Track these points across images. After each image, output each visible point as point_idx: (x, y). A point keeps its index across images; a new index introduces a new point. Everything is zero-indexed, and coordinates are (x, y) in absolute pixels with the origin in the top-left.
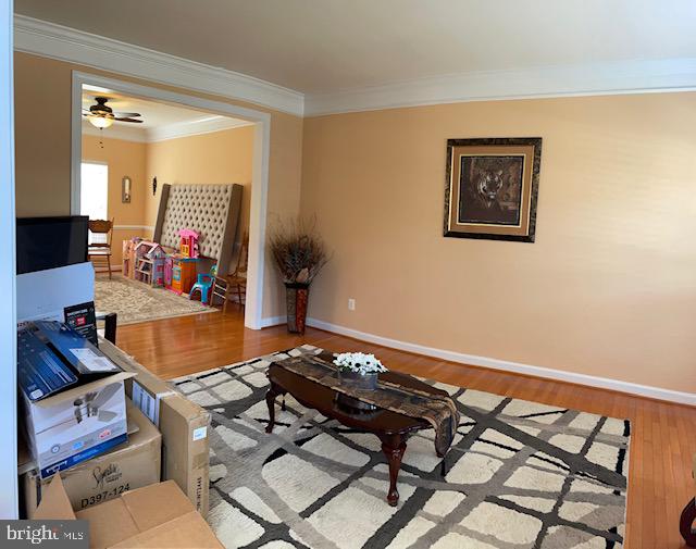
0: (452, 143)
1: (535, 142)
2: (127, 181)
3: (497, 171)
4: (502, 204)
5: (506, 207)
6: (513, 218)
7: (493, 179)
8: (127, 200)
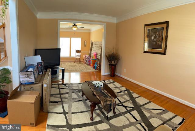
0: (146, 25)
1: (167, 23)
2: (85, 41)
3: (156, 33)
4: (158, 43)
5: (159, 44)
6: (160, 47)
7: (155, 35)
8: (85, 46)
